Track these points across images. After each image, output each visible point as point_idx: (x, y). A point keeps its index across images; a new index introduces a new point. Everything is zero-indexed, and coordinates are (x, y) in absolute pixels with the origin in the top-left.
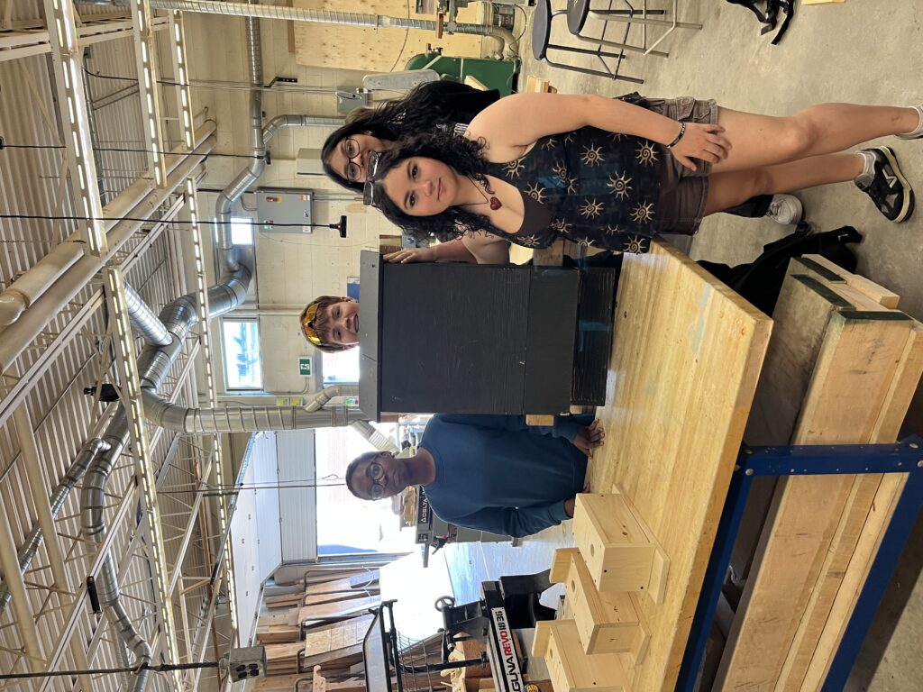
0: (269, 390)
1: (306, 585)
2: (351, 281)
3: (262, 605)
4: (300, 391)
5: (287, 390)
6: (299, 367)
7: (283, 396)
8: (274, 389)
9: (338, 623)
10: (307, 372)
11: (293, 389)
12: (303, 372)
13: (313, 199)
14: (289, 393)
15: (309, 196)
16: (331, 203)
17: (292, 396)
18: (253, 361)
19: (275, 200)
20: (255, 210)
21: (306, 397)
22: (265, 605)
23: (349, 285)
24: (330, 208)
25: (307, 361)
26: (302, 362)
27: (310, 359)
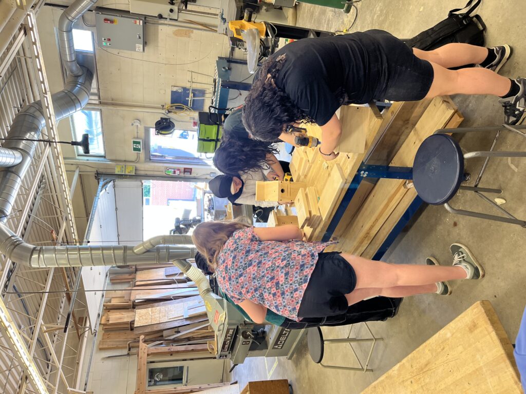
0: (110, 158)
1: (136, 270)
2: (175, 89)
3: (108, 281)
4: (134, 160)
5: (123, 159)
6: (132, 146)
7: (121, 164)
8: (114, 158)
9: (156, 304)
10: (139, 150)
11: (127, 159)
12: (135, 149)
13: (145, 23)
14: (125, 161)
15: (141, 22)
16: (160, 27)
17: (127, 164)
18: (98, 135)
19: (112, 22)
20: (94, 26)
21: (138, 165)
22: (109, 281)
23: (172, 92)
24: (160, 31)
25: (139, 143)
26: (134, 142)
27: (141, 141)
